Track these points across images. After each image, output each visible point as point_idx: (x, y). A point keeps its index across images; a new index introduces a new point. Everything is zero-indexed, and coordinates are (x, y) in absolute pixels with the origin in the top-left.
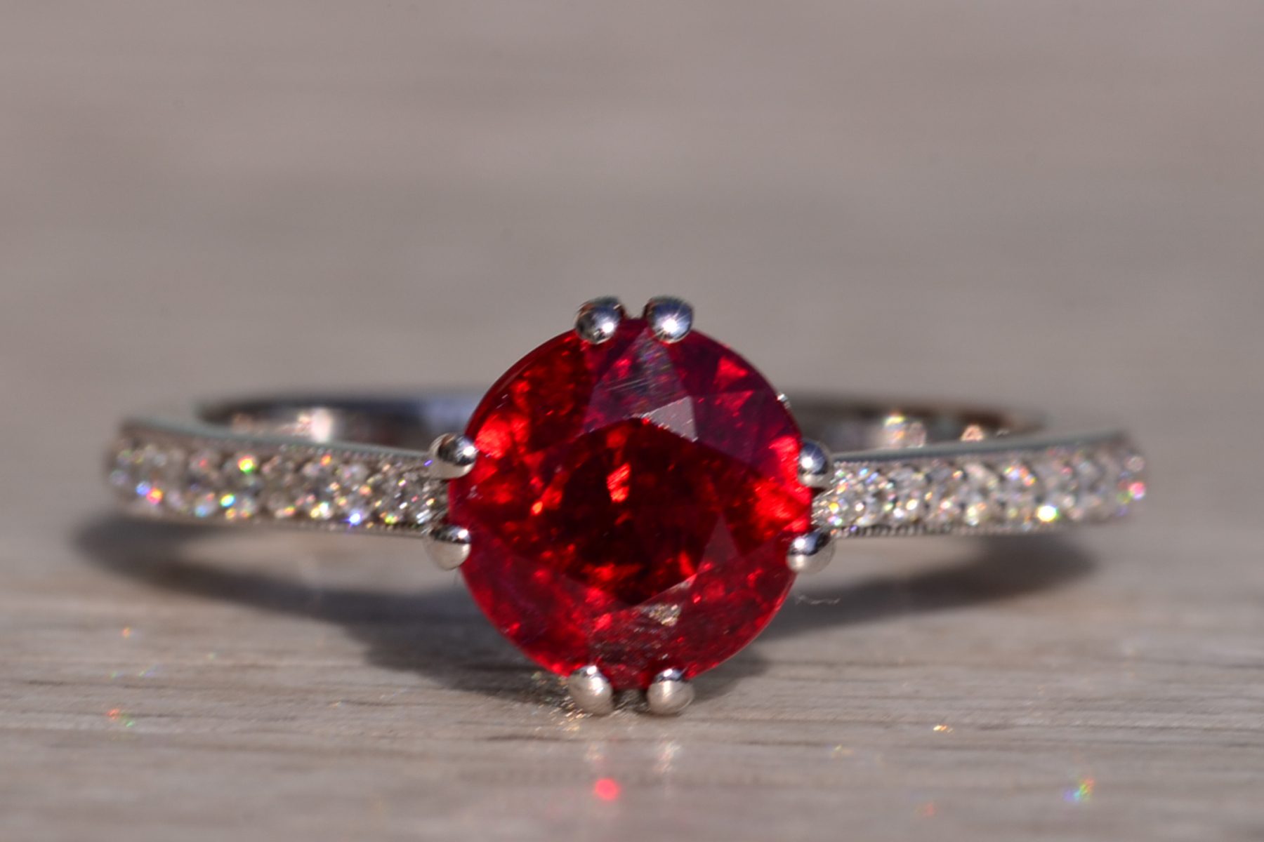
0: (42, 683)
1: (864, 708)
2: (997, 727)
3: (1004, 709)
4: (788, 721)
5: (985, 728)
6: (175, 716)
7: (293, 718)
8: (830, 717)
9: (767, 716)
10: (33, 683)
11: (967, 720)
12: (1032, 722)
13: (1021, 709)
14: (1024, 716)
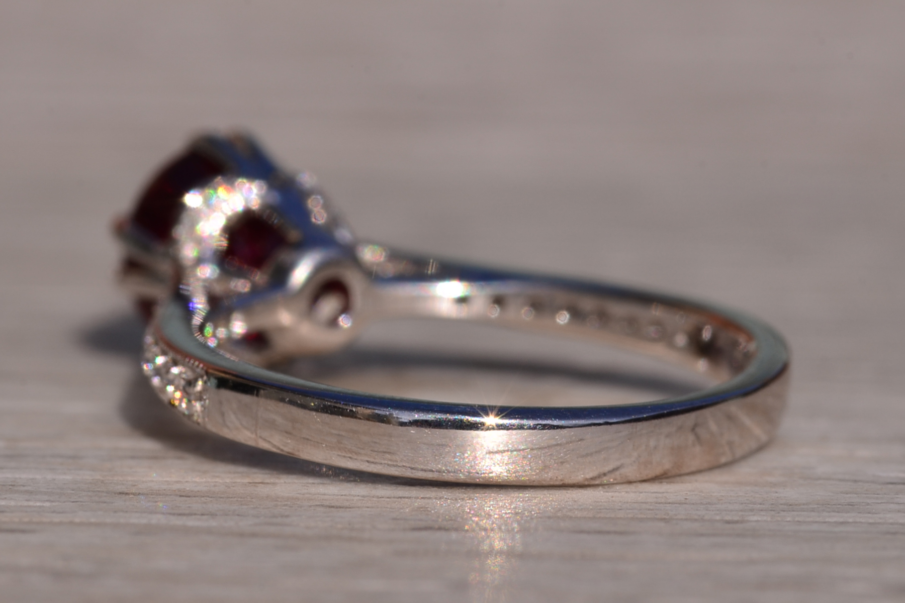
2: (737, 522)
3: (741, 511)
5: (728, 522)
6: (213, 515)
11: (718, 518)
12: (759, 519)
13: (752, 510)
14: (754, 515)
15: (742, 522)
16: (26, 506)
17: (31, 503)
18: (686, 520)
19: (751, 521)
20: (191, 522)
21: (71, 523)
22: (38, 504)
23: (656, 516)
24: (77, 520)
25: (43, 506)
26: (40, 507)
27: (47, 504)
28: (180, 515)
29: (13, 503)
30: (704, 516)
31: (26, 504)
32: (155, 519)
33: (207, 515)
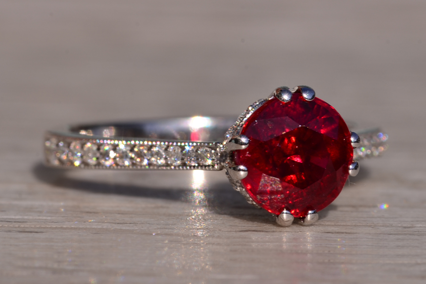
0: (91, 213)
1: (365, 221)
2: (409, 227)
3: (412, 222)
4: (340, 225)
5: (405, 228)
6: (135, 224)
7: (175, 224)
8: (354, 224)
9: (333, 224)
10: (88, 212)
11: (400, 225)
12: (421, 226)
13: (417, 221)
14: (418, 224)
15: (412, 227)
16: (38, 219)
17: (41, 218)
18: (383, 226)
19: (417, 227)
20: (124, 227)
21: (62, 228)
22: (44, 218)
23: (367, 224)
24: (65, 226)
25: (47, 219)
26: (45, 219)
27: (49, 218)
28: (118, 223)
29: (31, 218)
30: (392, 224)
31: (38, 218)
32: (105, 226)
33: (133, 223)
